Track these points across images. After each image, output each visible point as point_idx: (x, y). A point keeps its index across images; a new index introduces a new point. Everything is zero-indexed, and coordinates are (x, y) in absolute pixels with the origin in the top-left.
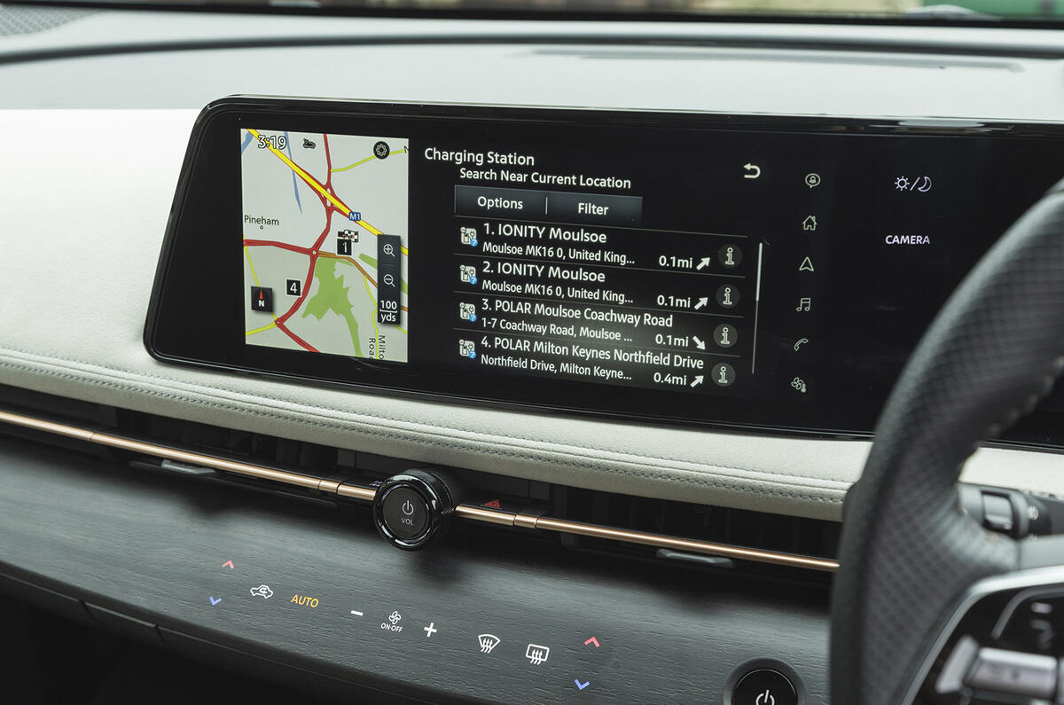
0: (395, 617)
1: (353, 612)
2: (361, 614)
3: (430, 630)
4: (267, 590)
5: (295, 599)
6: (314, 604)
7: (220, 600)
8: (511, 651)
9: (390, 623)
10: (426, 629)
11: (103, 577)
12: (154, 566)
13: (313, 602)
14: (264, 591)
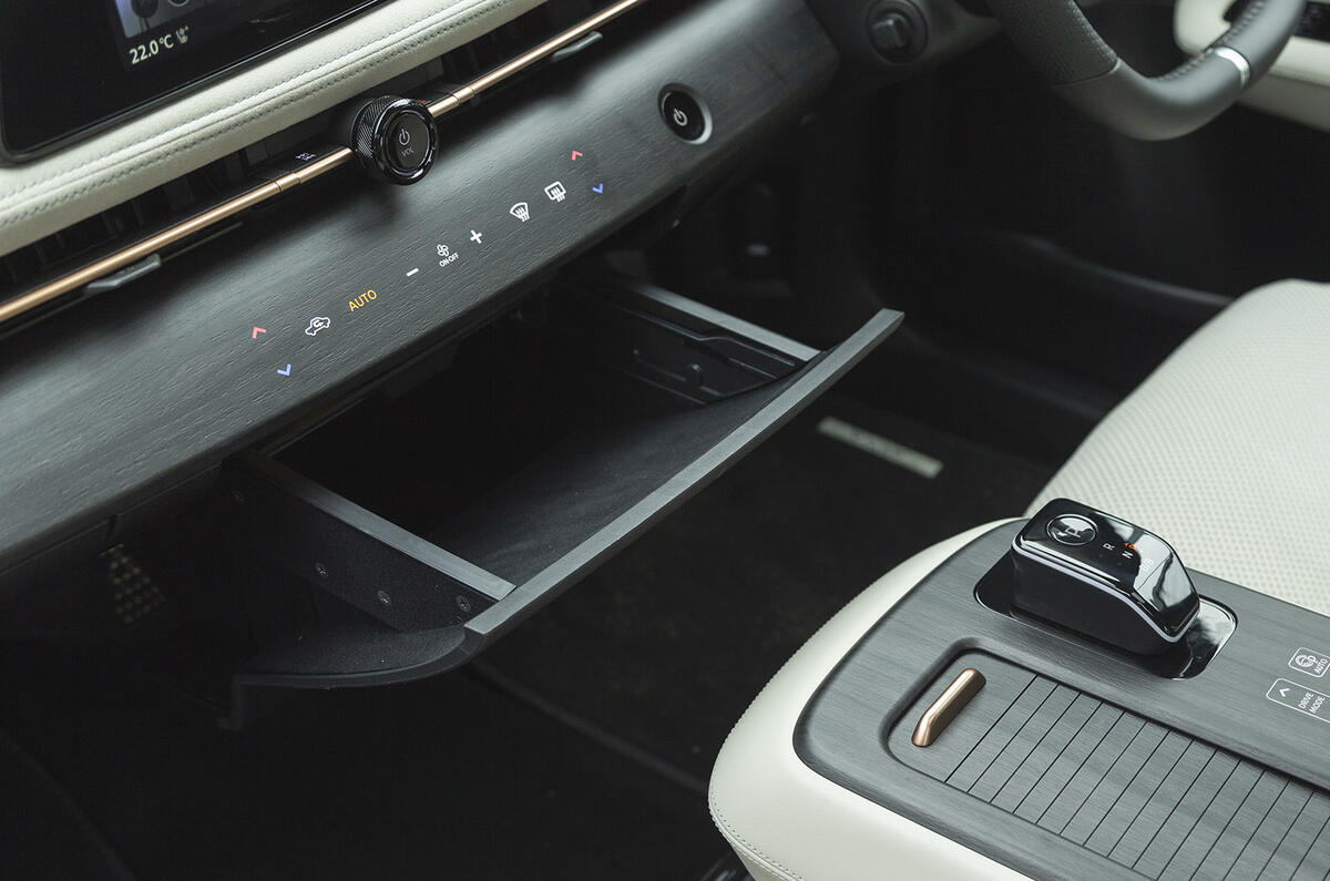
0: (443, 250)
1: (409, 274)
2: (416, 270)
3: (476, 237)
4: (321, 321)
5: (352, 306)
6: (372, 295)
7: (289, 366)
8: (539, 204)
9: (444, 258)
10: (472, 239)
11: (144, 456)
12: (186, 397)
13: (370, 295)
14: (317, 323)
